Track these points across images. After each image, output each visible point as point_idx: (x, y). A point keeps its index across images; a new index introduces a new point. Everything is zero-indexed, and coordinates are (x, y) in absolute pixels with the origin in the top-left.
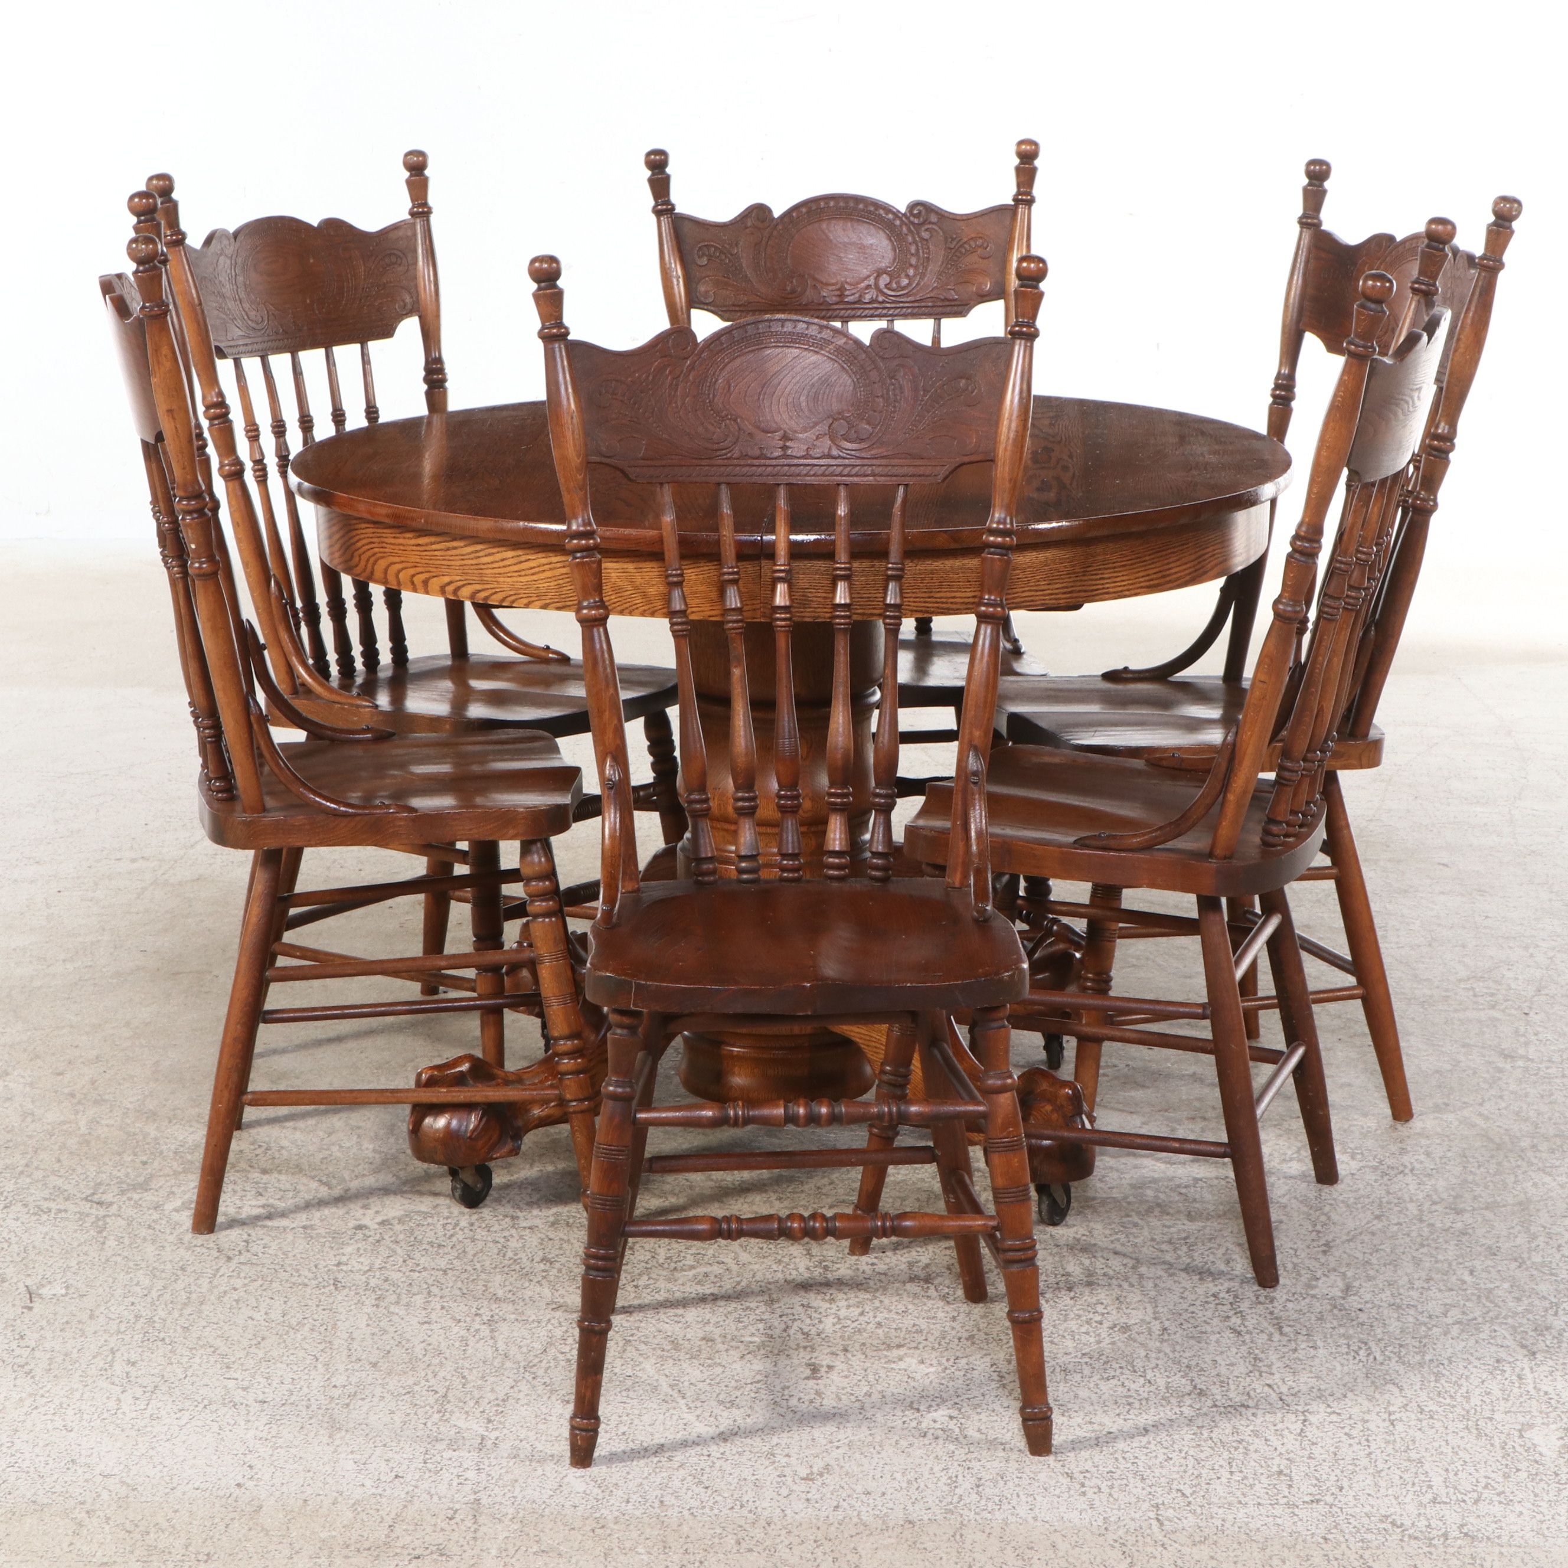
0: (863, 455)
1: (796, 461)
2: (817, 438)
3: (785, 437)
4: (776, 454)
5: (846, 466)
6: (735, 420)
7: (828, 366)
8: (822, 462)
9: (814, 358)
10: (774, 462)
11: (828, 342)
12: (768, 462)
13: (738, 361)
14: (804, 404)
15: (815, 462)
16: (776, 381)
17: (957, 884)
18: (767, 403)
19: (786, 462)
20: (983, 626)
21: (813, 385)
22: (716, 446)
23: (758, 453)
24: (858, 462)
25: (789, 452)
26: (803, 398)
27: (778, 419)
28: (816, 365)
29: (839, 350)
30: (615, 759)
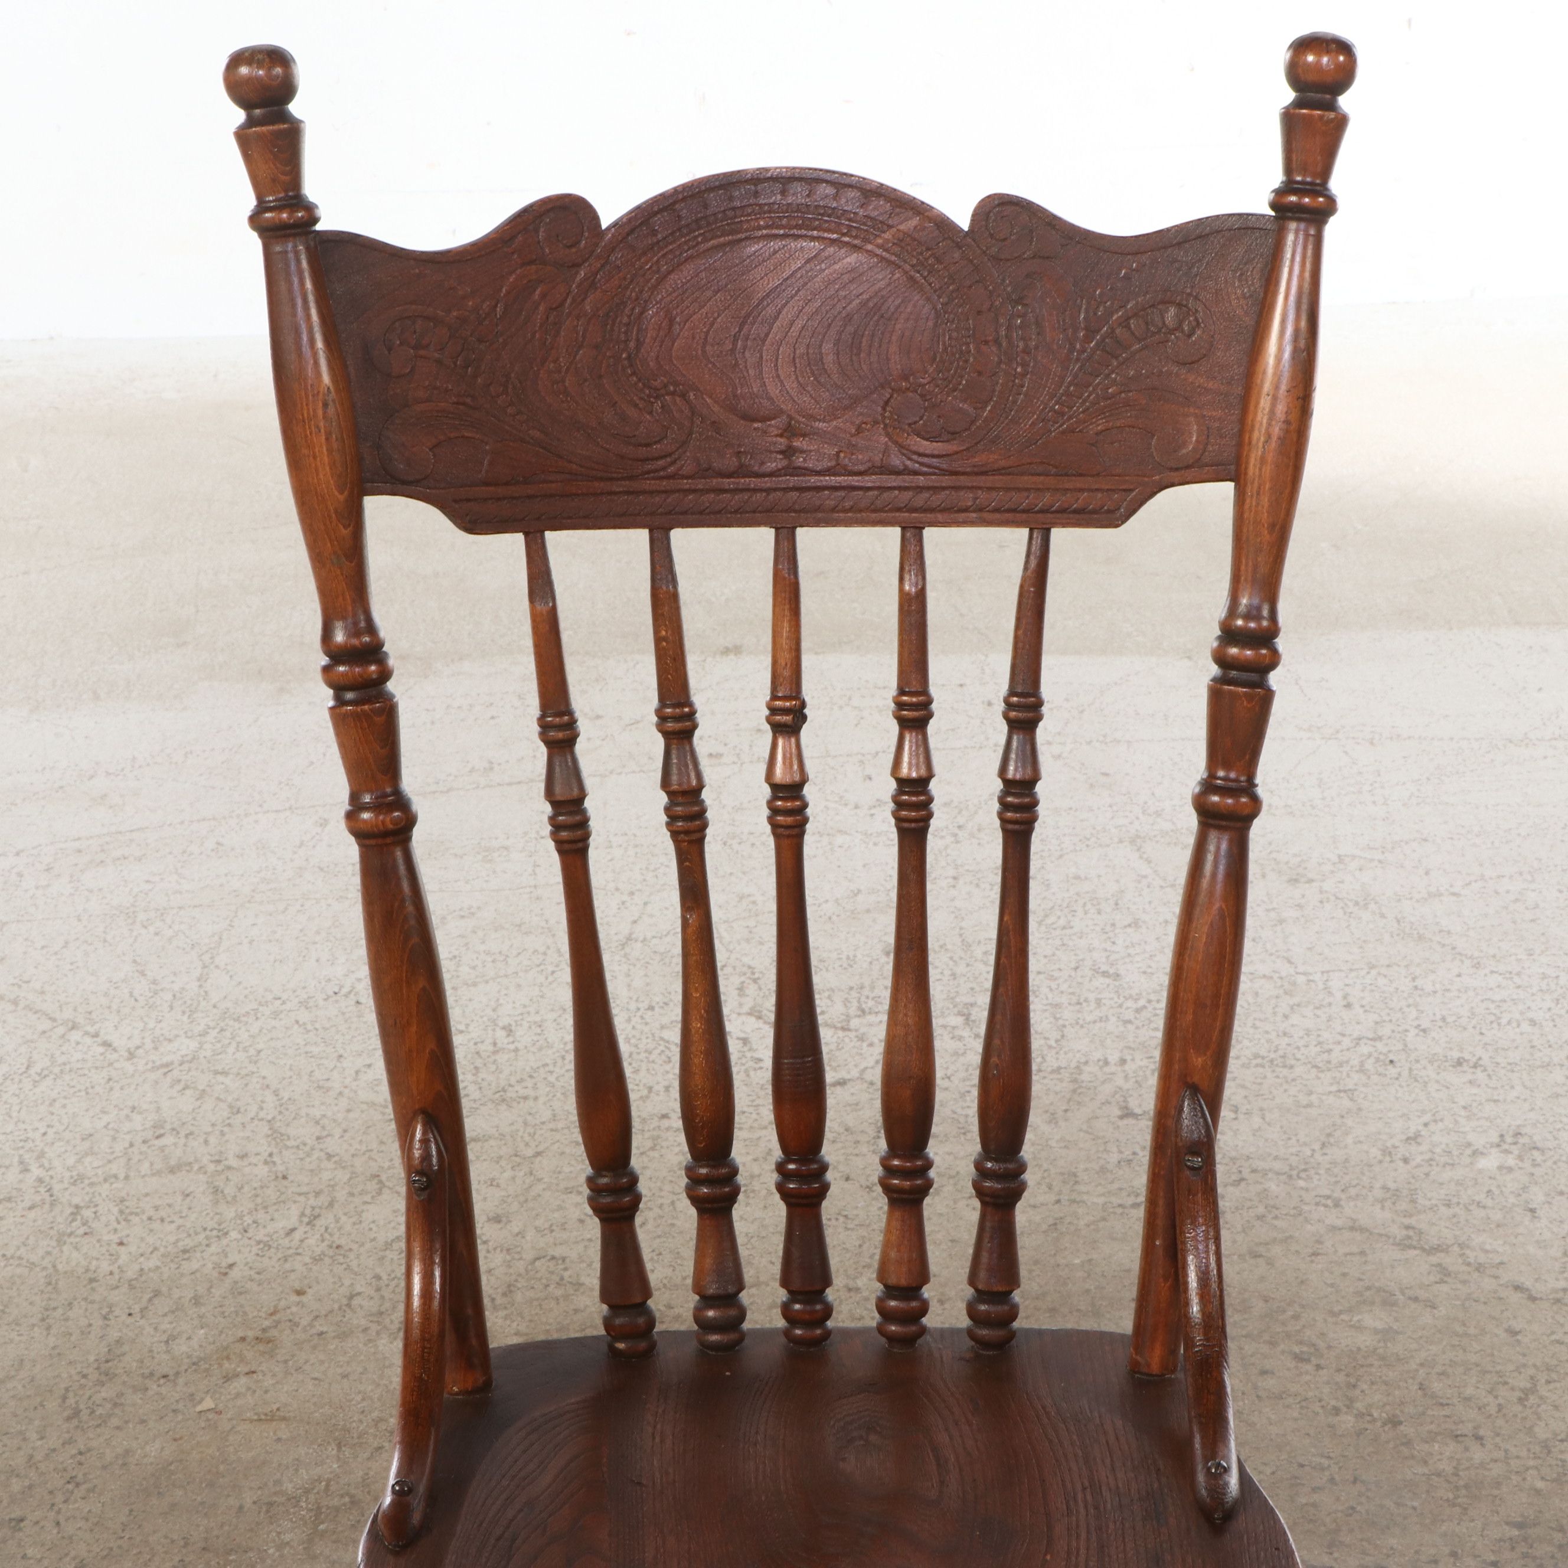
0: (956, 466)
1: (813, 480)
2: (859, 430)
3: (790, 431)
4: (771, 466)
5: (920, 489)
6: (683, 395)
7: (881, 278)
8: (869, 481)
9: (852, 259)
10: (767, 483)
11: (880, 226)
12: (753, 482)
13: (688, 271)
14: (829, 359)
15: (855, 480)
16: (770, 311)
17: (1155, 1368)
18: (751, 358)
19: (793, 481)
20: (1213, 836)
21: (849, 318)
22: (642, 452)
23: (730, 462)
24: (946, 480)
25: (799, 461)
26: (827, 347)
27: (774, 390)
28: (855, 275)
29: (903, 241)
30: (432, 1122)
